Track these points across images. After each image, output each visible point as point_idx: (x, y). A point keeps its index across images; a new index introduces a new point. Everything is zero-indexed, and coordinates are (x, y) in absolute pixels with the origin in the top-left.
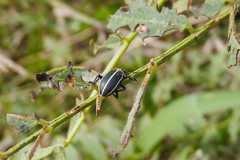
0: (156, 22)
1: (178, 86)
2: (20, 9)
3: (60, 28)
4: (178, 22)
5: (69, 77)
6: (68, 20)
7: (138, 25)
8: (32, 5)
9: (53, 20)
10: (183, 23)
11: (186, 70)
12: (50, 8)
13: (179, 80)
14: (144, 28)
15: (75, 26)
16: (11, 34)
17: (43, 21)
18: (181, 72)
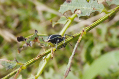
0: (86, 8)
1: (105, 47)
2: (18, 7)
3: (40, 17)
4: (99, 7)
5: (36, 38)
6: (44, 12)
7: (76, 10)
8: (25, 5)
9: (36, 13)
10: (102, 8)
11: (109, 39)
12: (34, 6)
13: (106, 44)
14: (79, 12)
15: (48, 16)
16: (13, 21)
17: (30, 13)
18: (107, 40)
